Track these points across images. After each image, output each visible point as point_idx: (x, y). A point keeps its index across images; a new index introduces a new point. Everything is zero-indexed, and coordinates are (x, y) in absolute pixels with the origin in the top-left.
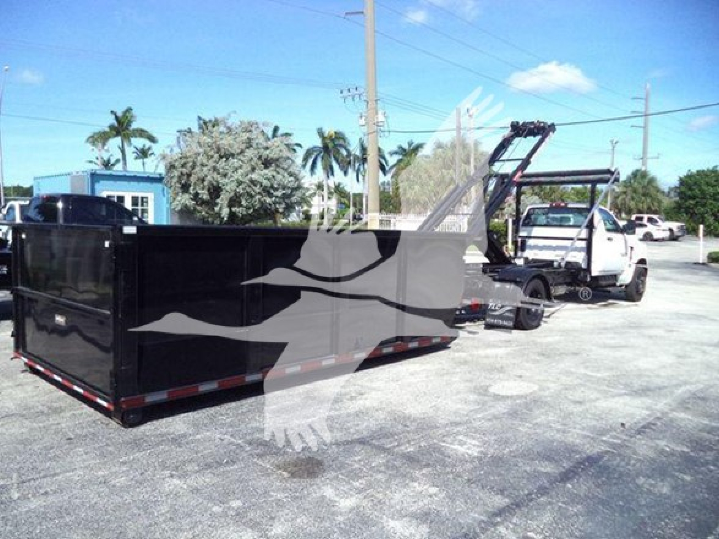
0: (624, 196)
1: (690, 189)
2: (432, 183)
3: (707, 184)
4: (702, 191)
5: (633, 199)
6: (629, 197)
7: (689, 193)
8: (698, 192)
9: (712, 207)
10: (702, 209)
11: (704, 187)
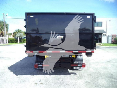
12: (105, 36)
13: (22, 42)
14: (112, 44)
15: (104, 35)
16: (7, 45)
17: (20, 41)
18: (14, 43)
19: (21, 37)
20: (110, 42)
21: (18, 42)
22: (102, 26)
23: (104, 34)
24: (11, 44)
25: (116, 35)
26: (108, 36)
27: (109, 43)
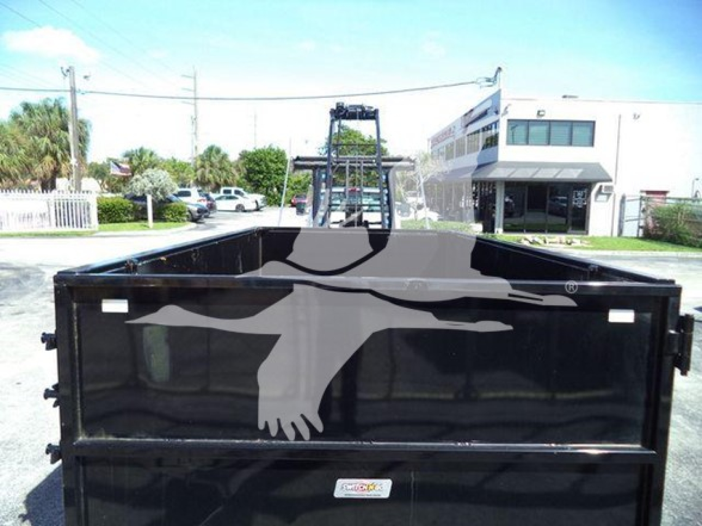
0: (203, 169)
1: (258, 165)
2: (22, 152)
3: (271, 161)
4: (268, 167)
5: (211, 172)
6: (207, 171)
7: (257, 168)
8: (265, 168)
9: (276, 180)
10: (268, 183)
11: (270, 164)
12: (609, 195)
13: (165, 220)
14: (638, 238)
15: (599, 192)
16: (91, 234)
17: (159, 217)
18: (127, 224)
19: (163, 192)
20: (632, 229)
21: (146, 219)
22: (592, 144)
23: (604, 184)
24: (111, 228)
25: (664, 193)
26: (623, 200)
27: (626, 233)
